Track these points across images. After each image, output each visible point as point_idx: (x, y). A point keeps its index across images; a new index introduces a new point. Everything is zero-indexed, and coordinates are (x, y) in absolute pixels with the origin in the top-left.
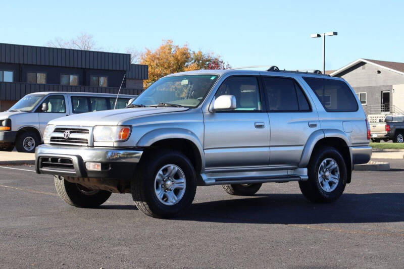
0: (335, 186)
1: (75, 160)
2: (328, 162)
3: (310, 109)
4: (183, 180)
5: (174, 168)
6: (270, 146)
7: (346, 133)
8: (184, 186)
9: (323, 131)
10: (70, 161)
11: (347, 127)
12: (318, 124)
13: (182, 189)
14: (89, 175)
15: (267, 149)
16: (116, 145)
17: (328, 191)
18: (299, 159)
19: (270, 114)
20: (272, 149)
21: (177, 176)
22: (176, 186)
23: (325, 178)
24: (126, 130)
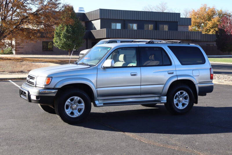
0: (186, 106)
1: (27, 93)
2: (181, 93)
3: (170, 64)
4: (83, 104)
5: (77, 98)
6: (141, 85)
7: (194, 77)
8: (83, 107)
9: (177, 76)
10: (25, 93)
11: (195, 73)
12: (175, 72)
13: (82, 109)
14: (32, 101)
15: (139, 87)
16: (44, 87)
17: (181, 108)
18: (161, 91)
19: (141, 68)
20: (142, 87)
21: (80, 102)
22: (79, 107)
23: (179, 101)
24: (49, 79)
